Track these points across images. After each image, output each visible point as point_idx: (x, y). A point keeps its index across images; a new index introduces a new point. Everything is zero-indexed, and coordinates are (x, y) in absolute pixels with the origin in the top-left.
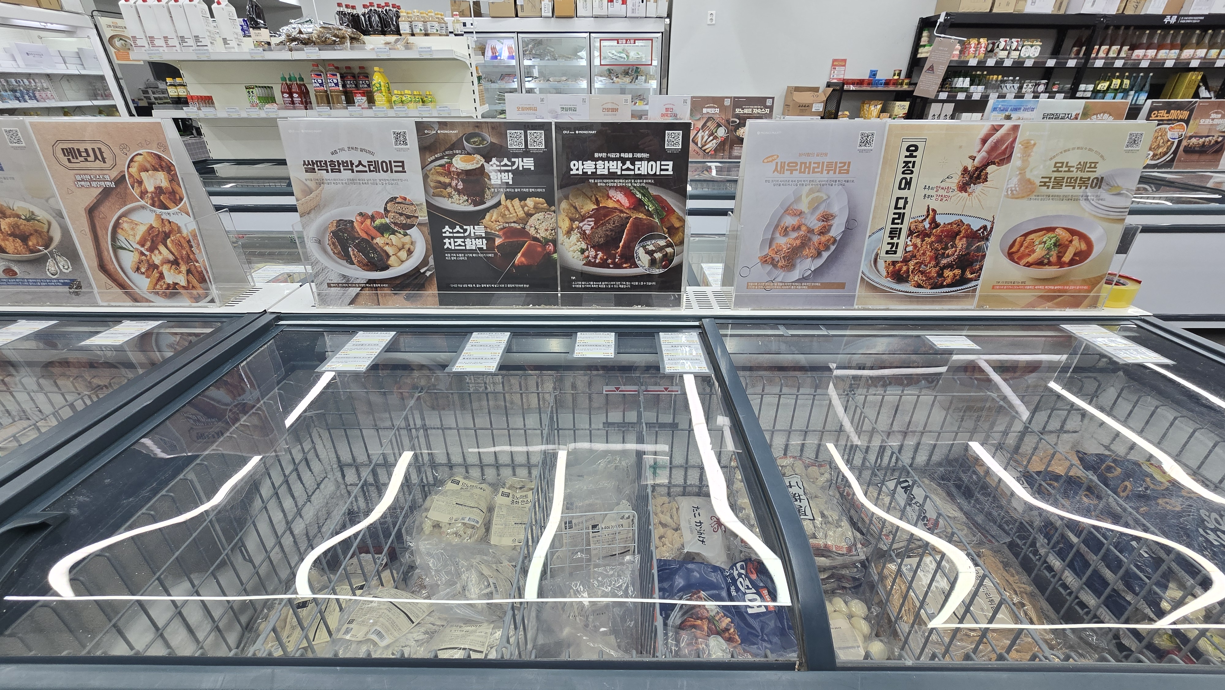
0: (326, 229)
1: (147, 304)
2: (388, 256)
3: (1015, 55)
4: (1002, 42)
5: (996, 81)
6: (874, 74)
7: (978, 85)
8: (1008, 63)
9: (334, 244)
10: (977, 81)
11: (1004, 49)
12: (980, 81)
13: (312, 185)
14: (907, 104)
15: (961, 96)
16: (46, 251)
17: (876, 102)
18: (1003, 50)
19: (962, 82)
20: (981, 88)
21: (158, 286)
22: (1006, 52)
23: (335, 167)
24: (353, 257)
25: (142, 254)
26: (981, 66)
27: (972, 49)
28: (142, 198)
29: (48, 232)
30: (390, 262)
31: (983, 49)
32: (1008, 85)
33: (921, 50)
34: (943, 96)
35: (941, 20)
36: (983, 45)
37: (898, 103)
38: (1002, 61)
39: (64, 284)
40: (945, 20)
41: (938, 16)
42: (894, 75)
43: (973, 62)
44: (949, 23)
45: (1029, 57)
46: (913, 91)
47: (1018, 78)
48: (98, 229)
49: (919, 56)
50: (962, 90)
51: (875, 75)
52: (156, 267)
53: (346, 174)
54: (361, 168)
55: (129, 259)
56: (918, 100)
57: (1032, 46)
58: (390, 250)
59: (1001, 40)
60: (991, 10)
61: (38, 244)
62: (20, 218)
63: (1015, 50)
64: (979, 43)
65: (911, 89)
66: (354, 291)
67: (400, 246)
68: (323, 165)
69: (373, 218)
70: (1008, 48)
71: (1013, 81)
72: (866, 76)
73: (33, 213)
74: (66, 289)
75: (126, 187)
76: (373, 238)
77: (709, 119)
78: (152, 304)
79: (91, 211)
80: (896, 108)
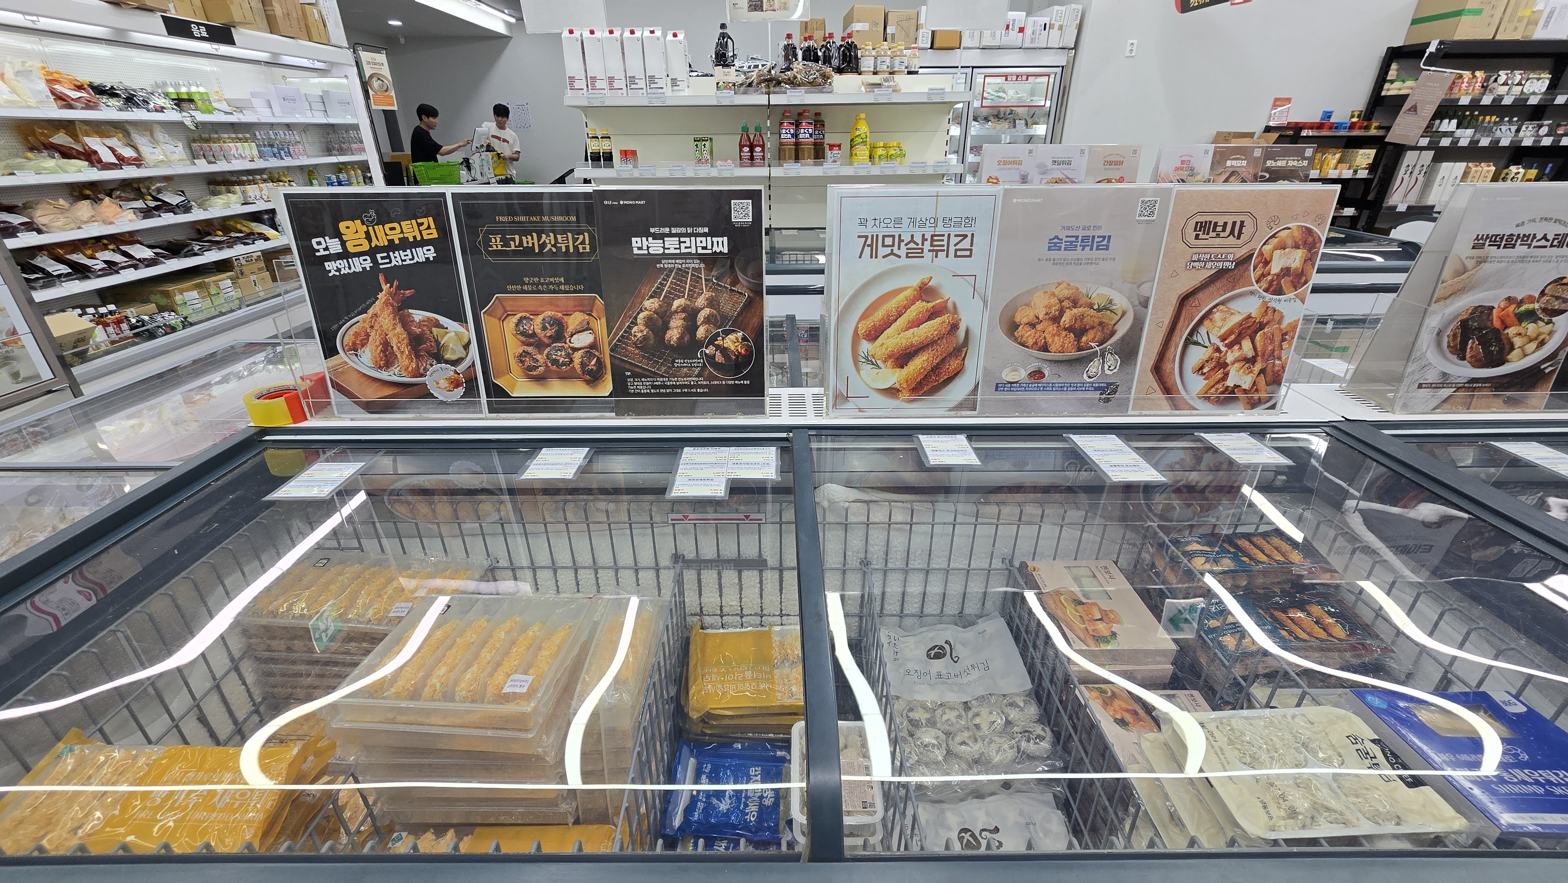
0: (1459, 315)
1: (1188, 412)
2: (1512, 348)
3: (1517, 90)
4: (1503, 75)
5: (1489, 122)
6: (1328, 115)
7: (1467, 128)
8: (1507, 101)
9: (1455, 336)
10: (1466, 123)
11: (1505, 84)
12: (1469, 123)
13: (1470, 263)
14: (1372, 152)
15: (1445, 142)
16: (1098, 349)
17: (1335, 150)
18: (1503, 84)
19: (1448, 125)
20: (1469, 132)
21: (1213, 390)
22: (1507, 88)
23: (1509, 242)
24: (1468, 350)
25: (1218, 350)
26: (1475, 105)
27: (1465, 84)
28: (1257, 282)
29: (1115, 325)
30: (1509, 357)
31: (1479, 84)
32: (1504, 128)
33: (1387, 86)
34: (1424, 142)
35: (1432, 49)
36: (1479, 80)
37: (1362, 151)
38: (1500, 98)
39: (1096, 389)
40: (1437, 49)
41: (1428, 45)
42: (1352, 116)
43: (1465, 101)
44: (1442, 54)
45: (1534, 93)
46: (1385, 137)
47: (1515, 119)
48: (1182, 319)
49: (1383, 93)
50: (1446, 134)
51: (1329, 117)
52: (1224, 365)
53: (1521, 250)
54: (1543, 243)
55: (1196, 355)
56: (1389, 148)
57: (1538, 79)
58: (1518, 342)
59: (1501, 73)
60: (1494, 37)
61: (1093, 340)
62: (1092, 307)
63: (1517, 85)
64: (1474, 77)
65: (1381, 133)
66: (1446, 392)
67: (1534, 335)
68: (1496, 241)
69: (1521, 303)
70: (1510, 82)
71: (1510, 122)
72: (1317, 119)
73: (1111, 302)
74: (1097, 394)
75: (1247, 269)
76: (1506, 327)
77: (1233, 173)
78: (1194, 412)
79: (1185, 300)
80: (1359, 157)
